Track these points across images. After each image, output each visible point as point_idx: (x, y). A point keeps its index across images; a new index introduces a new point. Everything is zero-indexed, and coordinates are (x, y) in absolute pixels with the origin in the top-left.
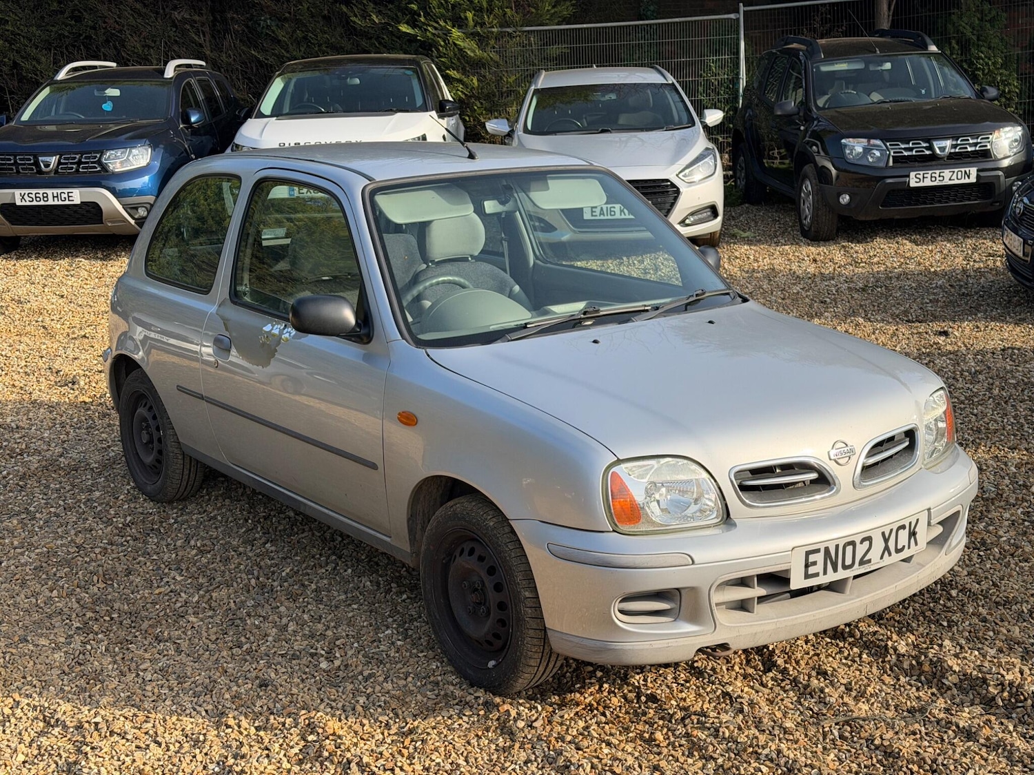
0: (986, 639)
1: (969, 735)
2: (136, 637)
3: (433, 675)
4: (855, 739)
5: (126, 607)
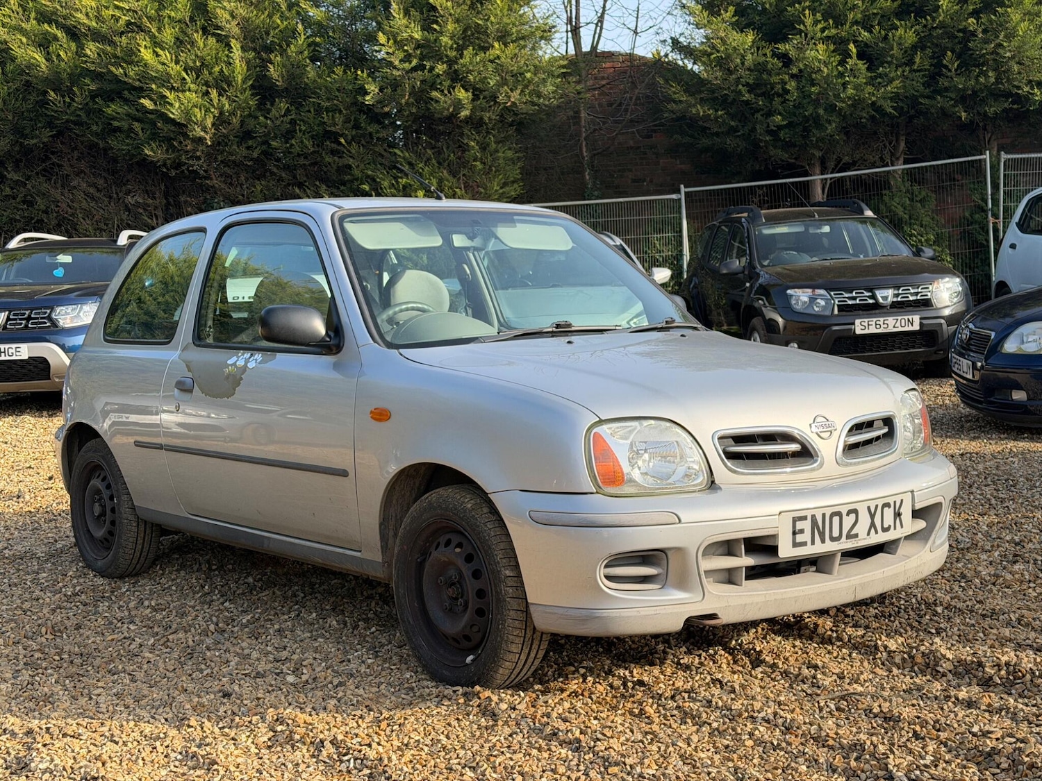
0: (977, 640)
1: (970, 704)
2: (88, 671)
3: (407, 682)
4: (853, 710)
5: (77, 649)
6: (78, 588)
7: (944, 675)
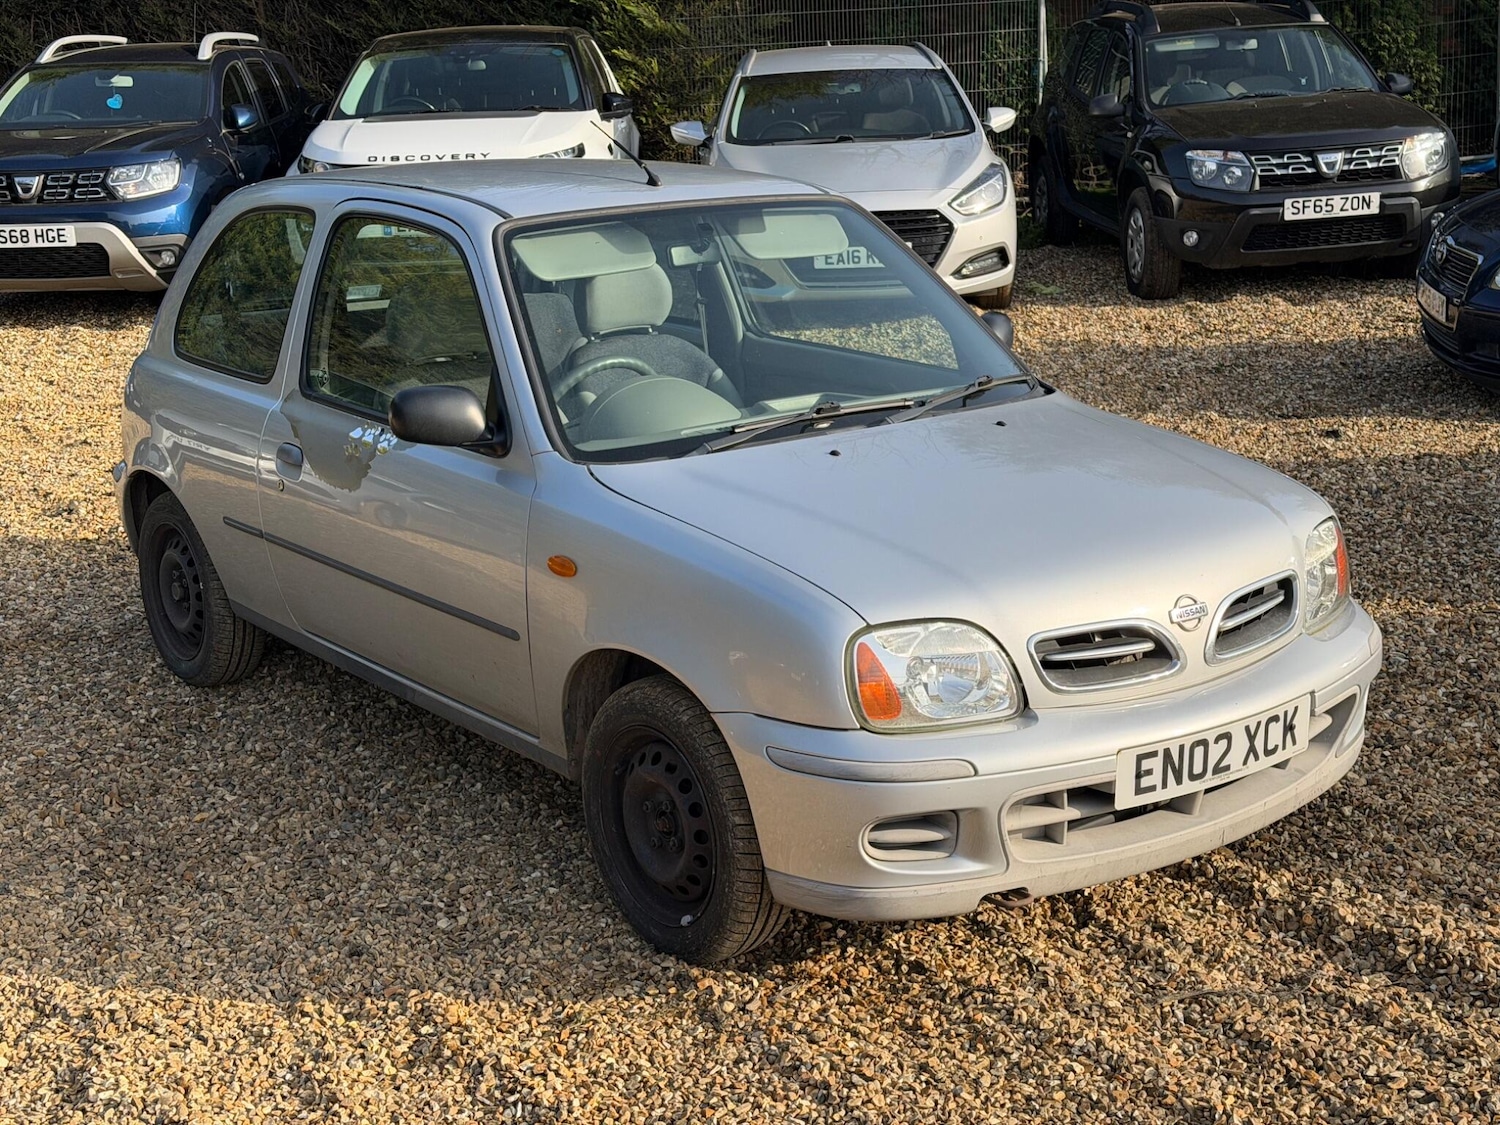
0: (1394, 877)
1: (1369, 1015)
2: (168, 884)
3: (602, 936)
4: (1207, 1022)
5: (153, 841)
6: (155, 711)
7: (1341, 949)
